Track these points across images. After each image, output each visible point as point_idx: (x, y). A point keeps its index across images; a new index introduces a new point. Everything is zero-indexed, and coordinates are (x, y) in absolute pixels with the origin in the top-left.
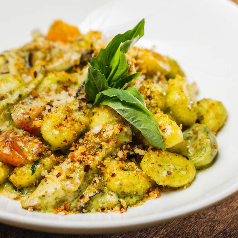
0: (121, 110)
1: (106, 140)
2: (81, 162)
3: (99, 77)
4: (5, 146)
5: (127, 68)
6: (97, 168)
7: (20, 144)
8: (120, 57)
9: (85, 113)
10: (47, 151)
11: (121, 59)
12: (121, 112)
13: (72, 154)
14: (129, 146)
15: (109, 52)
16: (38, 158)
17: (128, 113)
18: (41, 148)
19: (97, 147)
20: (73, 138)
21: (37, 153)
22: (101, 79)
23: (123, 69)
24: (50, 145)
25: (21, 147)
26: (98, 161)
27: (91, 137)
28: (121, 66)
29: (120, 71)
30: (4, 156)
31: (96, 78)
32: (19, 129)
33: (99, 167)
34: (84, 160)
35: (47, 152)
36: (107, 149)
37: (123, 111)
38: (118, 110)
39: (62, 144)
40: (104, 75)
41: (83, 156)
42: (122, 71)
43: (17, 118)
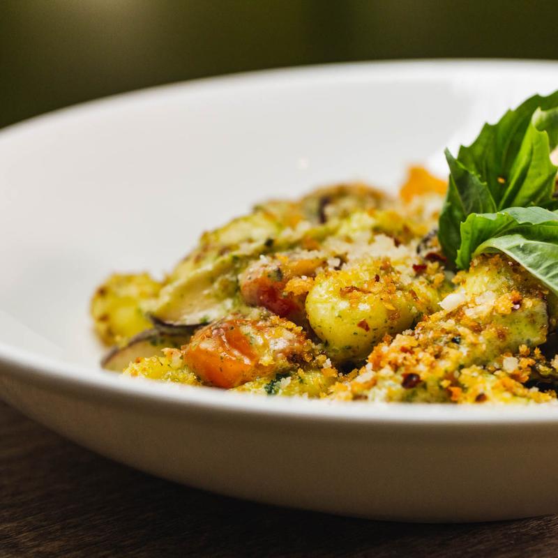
0: (518, 247)
1: (472, 324)
2: (396, 367)
3: (473, 190)
4: (209, 337)
5: (551, 174)
6: (441, 387)
7: (247, 330)
8: (534, 142)
9: (431, 282)
10: (318, 355)
11: (535, 147)
12: (520, 253)
13: (377, 351)
14: (537, 351)
15: (508, 142)
16: (287, 363)
17: (536, 254)
18: (300, 342)
19: (445, 339)
20: (386, 322)
21: (288, 351)
22: (478, 197)
23: (540, 174)
24: (326, 344)
25: (247, 335)
26: (443, 369)
27: (436, 321)
28: (535, 167)
29: (532, 182)
30: (203, 358)
31: (465, 196)
32: (253, 306)
33: (445, 383)
34: (407, 363)
35: (317, 358)
36: (474, 345)
37: (522, 249)
38: (510, 249)
39: (355, 334)
40: (485, 183)
41: (404, 355)
42: (538, 182)
43: (249, 277)
